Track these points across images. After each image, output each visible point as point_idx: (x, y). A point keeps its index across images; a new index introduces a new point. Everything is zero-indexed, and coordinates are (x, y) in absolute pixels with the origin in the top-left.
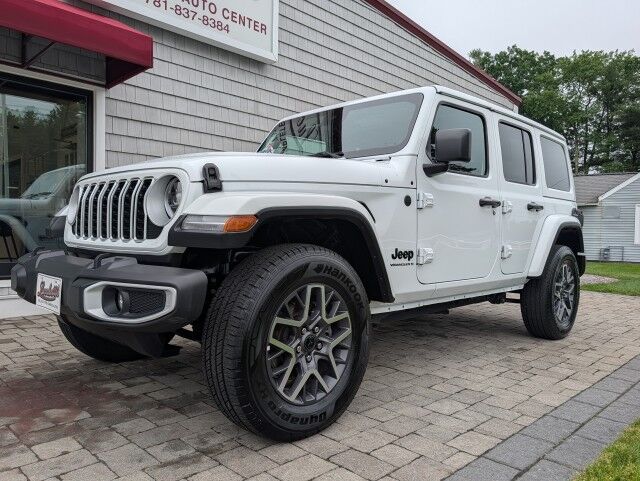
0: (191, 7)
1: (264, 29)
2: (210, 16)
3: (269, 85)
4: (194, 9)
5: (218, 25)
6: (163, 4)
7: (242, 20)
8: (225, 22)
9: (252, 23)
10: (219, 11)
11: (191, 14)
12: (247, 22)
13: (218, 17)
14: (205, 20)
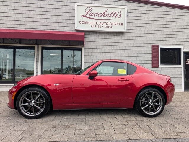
0: (102, 25)
1: (122, 24)
2: (106, 25)
3: (125, 38)
4: (103, 25)
5: (109, 27)
6: (95, 26)
7: (115, 24)
8: (110, 26)
9: (118, 24)
10: (109, 24)
11: (102, 27)
12: (117, 24)
13: (109, 25)
14: (105, 27)
